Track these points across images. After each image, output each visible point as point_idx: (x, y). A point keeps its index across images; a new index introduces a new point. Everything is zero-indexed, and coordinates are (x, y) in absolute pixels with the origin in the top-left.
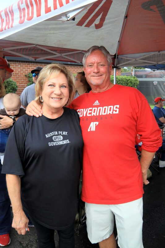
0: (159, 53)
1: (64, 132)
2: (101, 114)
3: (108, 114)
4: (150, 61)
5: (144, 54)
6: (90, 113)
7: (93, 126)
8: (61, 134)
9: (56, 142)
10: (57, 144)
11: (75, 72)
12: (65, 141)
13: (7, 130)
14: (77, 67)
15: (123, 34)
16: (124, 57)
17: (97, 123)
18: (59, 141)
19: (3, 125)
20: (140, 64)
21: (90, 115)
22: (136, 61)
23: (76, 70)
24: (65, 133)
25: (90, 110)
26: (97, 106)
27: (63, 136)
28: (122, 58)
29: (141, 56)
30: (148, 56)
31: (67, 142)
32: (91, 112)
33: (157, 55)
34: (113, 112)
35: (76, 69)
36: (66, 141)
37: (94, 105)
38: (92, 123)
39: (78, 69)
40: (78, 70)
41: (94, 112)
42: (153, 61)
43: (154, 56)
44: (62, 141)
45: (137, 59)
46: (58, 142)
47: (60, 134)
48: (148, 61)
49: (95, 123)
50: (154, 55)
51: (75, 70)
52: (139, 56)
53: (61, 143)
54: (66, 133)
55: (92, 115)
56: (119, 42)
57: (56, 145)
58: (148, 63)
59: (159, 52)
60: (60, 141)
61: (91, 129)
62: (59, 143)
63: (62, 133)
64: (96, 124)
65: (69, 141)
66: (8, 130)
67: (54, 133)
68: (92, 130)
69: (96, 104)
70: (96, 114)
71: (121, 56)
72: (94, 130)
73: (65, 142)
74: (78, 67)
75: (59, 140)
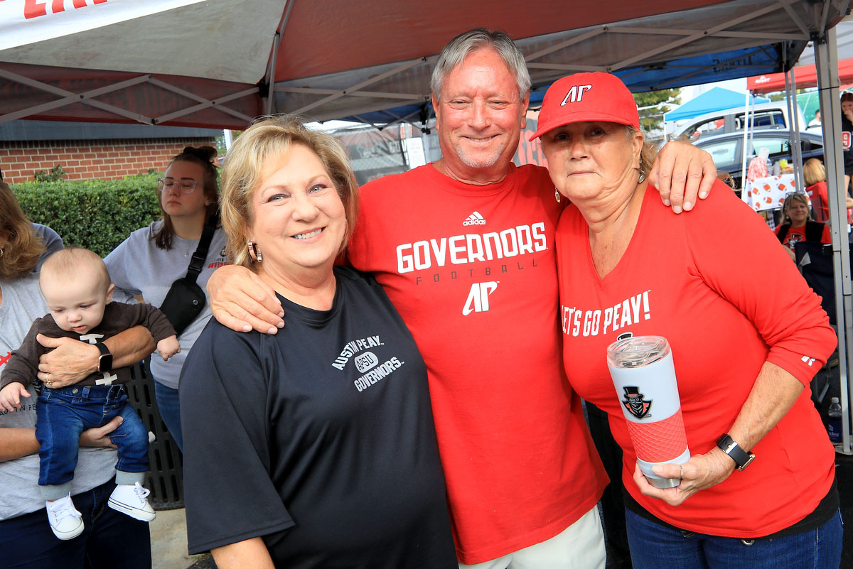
0: (425, 64)
1: (369, 339)
2: (500, 256)
3: (522, 252)
4: (397, 92)
5: (374, 69)
6: (459, 255)
7: (479, 296)
8: (367, 347)
9: (368, 375)
10: (373, 380)
11: (23, 173)
12: (386, 363)
13: (75, 391)
14: (30, 152)
15: (293, 6)
16: (297, 86)
17: (493, 285)
18: (373, 369)
19: (57, 373)
20: (361, 106)
21: (464, 261)
22: (346, 96)
23: (29, 166)
24: (374, 341)
25: (458, 244)
26: (479, 230)
27: (373, 350)
28: (288, 94)
29: (362, 80)
30: (388, 78)
31: (394, 365)
32: (462, 249)
33: (419, 69)
34: (533, 248)
35: (28, 159)
36: (388, 362)
37: (466, 224)
38: (475, 287)
39: (34, 159)
40: (37, 165)
41: (475, 251)
42: (406, 92)
43: (407, 74)
44: (378, 365)
45: (348, 91)
46: (371, 373)
47: (363, 346)
48: (390, 91)
49: (485, 285)
50: (409, 70)
51: (22, 166)
52: (354, 79)
53: (381, 373)
54: (377, 339)
55: (472, 260)
56: (278, 33)
57: (373, 383)
58: (389, 100)
59: (425, 59)
60: (375, 367)
61: (472, 306)
62: (376, 376)
63: (368, 344)
64: (489, 289)
65: (398, 361)
66: (81, 389)
67: (350, 346)
68: (478, 309)
69: (473, 223)
70: (485, 256)
71: (286, 83)
72: (486, 308)
73: (389, 367)
74: (35, 152)
75: (372, 366)
